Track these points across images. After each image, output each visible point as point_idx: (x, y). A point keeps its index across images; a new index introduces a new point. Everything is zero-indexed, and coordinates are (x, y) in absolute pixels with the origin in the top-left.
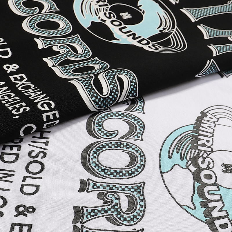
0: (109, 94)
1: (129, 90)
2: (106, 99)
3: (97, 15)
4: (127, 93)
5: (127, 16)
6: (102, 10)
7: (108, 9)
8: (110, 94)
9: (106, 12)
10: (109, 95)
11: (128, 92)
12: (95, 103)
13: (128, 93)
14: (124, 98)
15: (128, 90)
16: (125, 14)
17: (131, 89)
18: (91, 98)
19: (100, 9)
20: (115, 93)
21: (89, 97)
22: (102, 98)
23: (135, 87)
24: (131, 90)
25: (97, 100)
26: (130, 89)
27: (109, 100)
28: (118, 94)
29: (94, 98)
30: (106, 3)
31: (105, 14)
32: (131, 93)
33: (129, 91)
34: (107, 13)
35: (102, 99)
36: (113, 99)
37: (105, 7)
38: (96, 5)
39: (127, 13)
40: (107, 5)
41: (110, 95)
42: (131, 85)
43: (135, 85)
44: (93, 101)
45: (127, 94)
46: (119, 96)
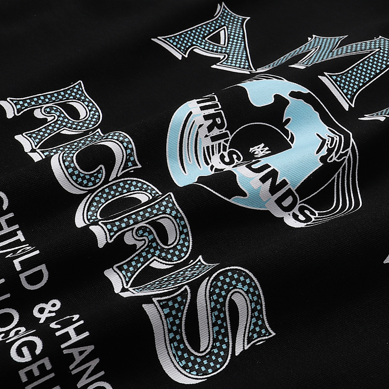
0: (210, 347)
1: (250, 328)
2: (207, 357)
3: (208, 164)
4: (247, 334)
5: (263, 152)
6: (216, 150)
7: (228, 145)
8: (212, 345)
9: (224, 153)
10: (211, 349)
11: (247, 331)
12: (187, 370)
13: (249, 333)
14: (244, 344)
15: (247, 329)
16: (258, 148)
17: (252, 324)
18: (178, 363)
19: (213, 146)
20: (222, 342)
21: (175, 362)
22: (199, 357)
23: (261, 319)
24: (252, 327)
25: (190, 365)
26: (250, 325)
27: (214, 358)
28: (228, 342)
29: (184, 362)
30: (224, 131)
31: (222, 157)
32: (254, 331)
33: (249, 330)
34: (226, 154)
35: (199, 360)
36: (222, 353)
37: (222, 141)
38: (206, 136)
39: (263, 145)
40: (226, 135)
41: (213, 347)
42: (252, 317)
43: (259, 316)
44: (181, 367)
45: (246, 336)
46: (231, 344)
